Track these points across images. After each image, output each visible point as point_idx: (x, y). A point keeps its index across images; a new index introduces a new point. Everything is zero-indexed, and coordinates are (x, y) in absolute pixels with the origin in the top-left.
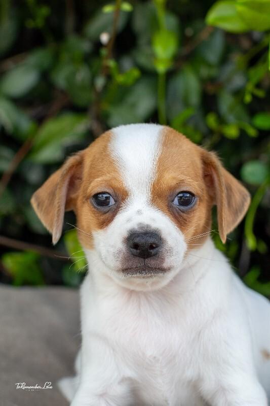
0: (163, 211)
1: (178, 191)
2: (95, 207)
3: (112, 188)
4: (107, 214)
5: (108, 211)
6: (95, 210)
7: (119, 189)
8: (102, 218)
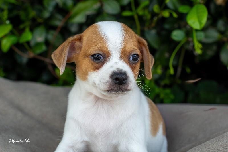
0: (126, 63)
1: (133, 53)
2: (93, 60)
3: (102, 51)
4: (99, 64)
5: (100, 62)
6: (93, 62)
7: (106, 52)
8: (96, 65)
